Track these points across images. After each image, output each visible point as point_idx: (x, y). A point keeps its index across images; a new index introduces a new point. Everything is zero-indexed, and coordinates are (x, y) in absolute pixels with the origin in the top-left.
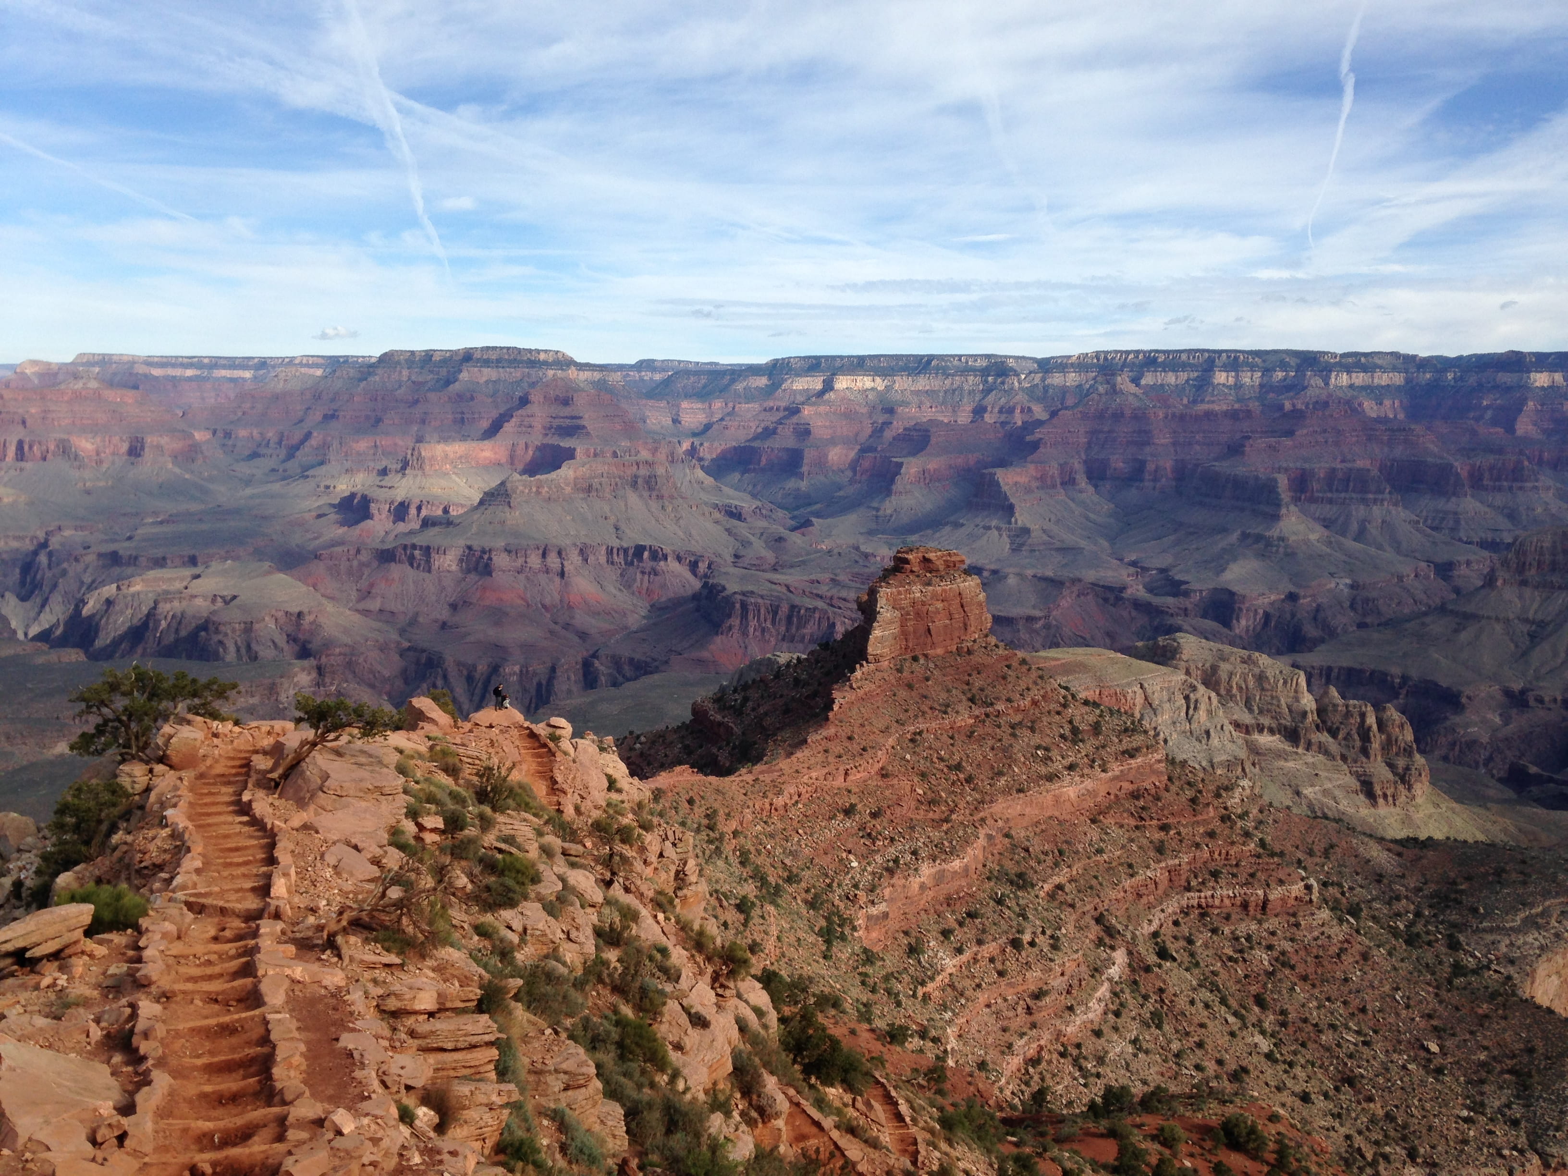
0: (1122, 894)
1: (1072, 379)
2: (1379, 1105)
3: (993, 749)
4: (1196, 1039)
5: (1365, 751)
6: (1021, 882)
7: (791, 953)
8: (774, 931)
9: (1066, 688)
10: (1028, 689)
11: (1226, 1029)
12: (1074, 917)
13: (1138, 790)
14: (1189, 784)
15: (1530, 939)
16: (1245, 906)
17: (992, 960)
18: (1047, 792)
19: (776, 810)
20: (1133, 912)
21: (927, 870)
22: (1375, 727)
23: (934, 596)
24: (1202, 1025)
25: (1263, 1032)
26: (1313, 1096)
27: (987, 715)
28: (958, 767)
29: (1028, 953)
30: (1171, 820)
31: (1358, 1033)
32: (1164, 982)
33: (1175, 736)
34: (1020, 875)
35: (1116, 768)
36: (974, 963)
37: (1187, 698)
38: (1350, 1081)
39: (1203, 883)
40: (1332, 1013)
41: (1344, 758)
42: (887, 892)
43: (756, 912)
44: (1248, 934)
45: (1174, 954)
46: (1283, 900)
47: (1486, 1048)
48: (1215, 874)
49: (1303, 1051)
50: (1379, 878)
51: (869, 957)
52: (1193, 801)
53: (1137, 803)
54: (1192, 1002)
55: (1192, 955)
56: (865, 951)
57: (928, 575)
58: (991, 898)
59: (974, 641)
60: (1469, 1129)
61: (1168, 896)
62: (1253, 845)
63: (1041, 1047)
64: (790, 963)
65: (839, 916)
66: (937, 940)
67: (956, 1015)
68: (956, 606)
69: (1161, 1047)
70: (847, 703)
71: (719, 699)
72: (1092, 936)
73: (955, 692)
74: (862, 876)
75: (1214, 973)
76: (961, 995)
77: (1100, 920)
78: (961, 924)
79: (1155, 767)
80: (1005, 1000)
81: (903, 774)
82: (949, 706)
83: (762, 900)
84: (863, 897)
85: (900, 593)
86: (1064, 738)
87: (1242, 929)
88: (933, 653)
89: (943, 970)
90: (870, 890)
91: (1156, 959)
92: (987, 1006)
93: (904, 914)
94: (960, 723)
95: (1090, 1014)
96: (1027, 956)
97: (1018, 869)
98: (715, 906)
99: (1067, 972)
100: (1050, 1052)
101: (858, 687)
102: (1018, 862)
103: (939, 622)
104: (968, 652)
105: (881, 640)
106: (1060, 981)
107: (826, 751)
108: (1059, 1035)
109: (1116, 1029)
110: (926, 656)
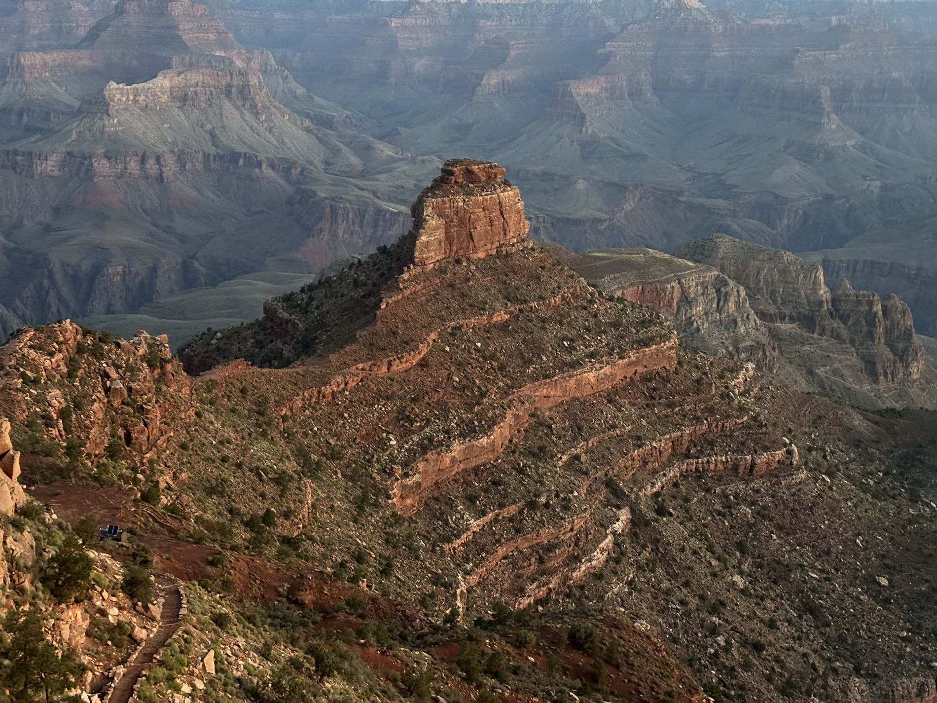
0: (630, 462)
2: (833, 628)
3: (524, 340)
4: (683, 579)
5: (871, 335)
6: (540, 453)
7: (324, 518)
8: (309, 500)
9: (594, 286)
10: (559, 288)
11: (708, 571)
12: (586, 483)
13: (651, 374)
14: (697, 367)
16: (735, 468)
18: (571, 377)
19: (324, 397)
20: (639, 477)
21: (457, 447)
22: (880, 313)
23: (477, 204)
24: (690, 568)
25: (741, 573)
26: (779, 623)
27: (521, 311)
28: (493, 357)
29: (542, 513)
30: (677, 399)
31: (822, 571)
32: (660, 533)
34: (541, 449)
35: (633, 356)
36: (496, 523)
37: (718, 291)
38: (812, 610)
39: (701, 451)
40: (801, 556)
41: (852, 341)
42: (421, 466)
43: (292, 485)
44: (736, 493)
45: (671, 510)
46: (768, 464)
47: (927, 581)
48: (711, 444)
49: (774, 587)
50: (858, 443)
51: (397, 519)
52: (698, 381)
53: (649, 384)
55: (687, 511)
56: (394, 515)
57: (471, 185)
58: (513, 468)
59: (513, 245)
60: (906, 647)
61: (670, 463)
62: (746, 418)
63: (550, 590)
64: (322, 527)
65: (374, 486)
66: (464, 504)
67: (476, 566)
68: (496, 214)
69: (653, 587)
70: (394, 302)
71: (288, 299)
72: (602, 498)
73: (493, 291)
74: (399, 452)
75: (705, 526)
76: (483, 550)
77: (610, 484)
78: (486, 491)
79: (666, 353)
80: (521, 552)
81: (442, 364)
82: (486, 303)
83: (301, 474)
84: (398, 470)
85: (444, 202)
86: (588, 329)
87: (731, 489)
88: (474, 256)
89: (468, 529)
90: (405, 464)
91: (654, 515)
92: (505, 558)
93: (436, 483)
94: (497, 318)
95: (594, 563)
96: (542, 516)
97: (540, 444)
98: (253, 482)
99: (576, 528)
100: (557, 594)
101: (405, 288)
102: (541, 437)
103: (480, 228)
104: (507, 255)
105: (427, 245)
106: (569, 535)
107: (371, 344)
108: (566, 579)
109: (615, 573)
110: (468, 259)
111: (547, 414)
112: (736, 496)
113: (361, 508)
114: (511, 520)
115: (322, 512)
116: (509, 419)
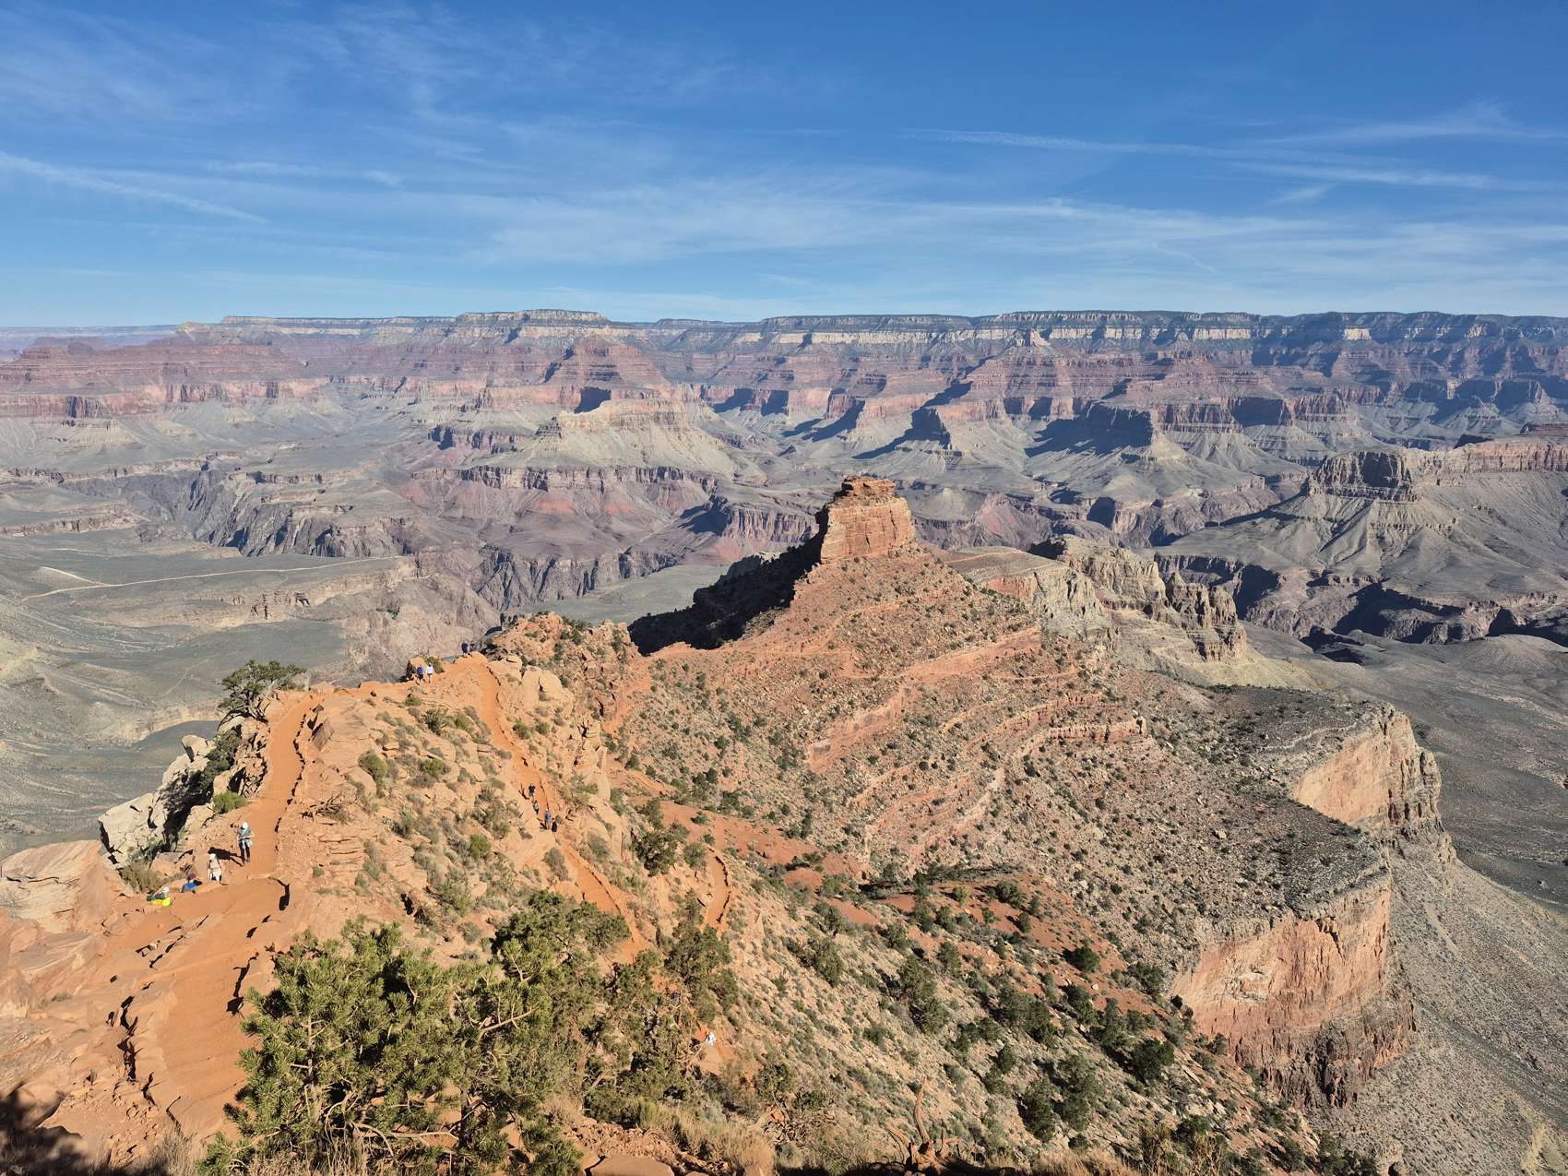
0: (1003, 730)
1: (997, 334)
2: (1180, 875)
3: (912, 626)
4: (1051, 831)
5: (1200, 621)
6: (927, 722)
7: (755, 776)
8: (742, 760)
9: (970, 581)
10: (941, 582)
11: (1073, 823)
12: (967, 746)
13: (1019, 655)
14: (1057, 649)
15: (1300, 757)
16: (1092, 736)
17: (905, 778)
18: (952, 657)
19: (749, 673)
20: (1010, 743)
21: (860, 715)
22: (1208, 603)
23: (872, 514)
24: (1056, 821)
25: (1100, 826)
26: (1133, 869)
27: (909, 602)
28: (886, 640)
29: (931, 773)
30: (1042, 676)
31: (1169, 825)
32: (1030, 791)
34: (928, 718)
35: (1002, 639)
36: (892, 780)
37: (1069, 583)
38: (1160, 858)
39: (1063, 721)
40: (1151, 811)
41: (1184, 626)
42: (829, 732)
43: (729, 749)
44: (1094, 757)
45: (1039, 771)
46: (1120, 732)
47: (1260, 835)
48: (1072, 714)
49: (1128, 838)
50: (1195, 715)
51: (811, 778)
52: (1059, 662)
53: (1018, 664)
54: (1050, 805)
55: (1052, 772)
56: (810, 773)
57: (867, 497)
58: (906, 734)
59: (901, 547)
60: (1243, 892)
61: (1037, 730)
62: (1100, 693)
63: (938, 838)
64: (753, 783)
65: (792, 748)
66: (865, 764)
67: (877, 817)
68: (888, 521)
69: (1025, 837)
70: (805, 594)
71: (714, 590)
72: (980, 760)
73: (886, 585)
74: (812, 720)
75: (1067, 785)
76: (882, 803)
77: (986, 748)
78: (883, 753)
79: (1032, 638)
80: (914, 805)
81: (845, 646)
82: (880, 595)
83: (735, 739)
84: (811, 735)
85: (845, 511)
86: (966, 617)
87: (1089, 753)
88: (870, 556)
89: (869, 786)
90: (817, 730)
92: (900, 810)
93: (842, 746)
94: (889, 608)
95: (975, 815)
97: (927, 713)
99: (959, 785)
100: (944, 841)
101: (813, 582)
102: (928, 708)
103: (875, 533)
104: (897, 555)
105: (831, 547)
106: (953, 791)
107: (787, 629)
108: (951, 829)
109: (993, 825)
110: (865, 558)
111: (932, 688)
115: (752, 771)
116: (901, 693)
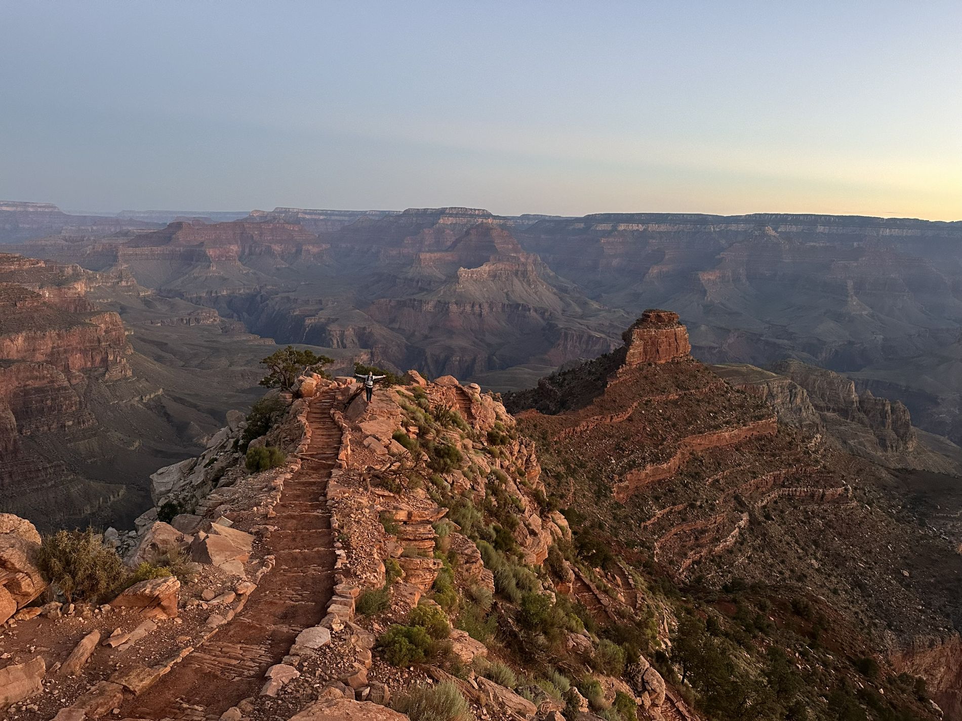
0: (749, 486)
1: (742, 227)
2: (874, 599)
3: (687, 411)
4: (781, 559)
5: (883, 424)
6: (696, 476)
7: (580, 500)
8: (572, 490)
9: (728, 384)
10: (708, 383)
11: (796, 555)
12: (723, 496)
13: (761, 436)
14: (788, 434)
16: (812, 496)
18: (714, 434)
19: (576, 433)
20: (754, 495)
21: (649, 468)
22: (890, 411)
23: (662, 334)
24: (785, 553)
25: (816, 559)
26: (839, 592)
27: (685, 394)
28: (669, 419)
30: (777, 452)
31: (866, 563)
32: (767, 530)
33: (783, 410)
34: (697, 474)
35: (751, 425)
36: (671, 514)
37: (791, 391)
38: (861, 586)
39: (791, 484)
40: (853, 552)
41: (871, 426)
42: (629, 476)
43: (564, 480)
44: (812, 510)
45: (773, 517)
46: (833, 495)
47: (934, 576)
48: (798, 480)
49: (836, 569)
50: (885, 488)
51: (618, 506)
52: (790, 443)
53: (760, 442)
55: (783, 518)
56: (616, 503)
57: (659, 323)
58: (681, 483)
59: (681, 357)
60: (921, 616)
61: (772, 489)
62: (819, 467)
63: (701, 556)
64: (579, 505)
65: (604, 486)
66: (652, 501)
67: (660, 537)
68: (673, 340)
69: (763, 561)
70: (614, 384)
71: (552, 378)
72: (732, 505)
73: (669, 382)
74: (617, 467)
75: (793, 528)
76: (663, 528)
77: (736, 498)
78: (665, 495)
79: (771, 425)
80: (685, 532)
81: (640, 420)
82: (666, 389)
83: (567, 474)
84: (617, 477)
85: (644, 332)
86: (725, 408)
87: (809, 508)
88: (659, 362)
89: (655, 516)
90: (620, 475)
91: (763, 519)
92: (676, 534)
93: (637, 487)
94: (671, 397)
95: (727, 543)
96: (698, 512)
97: (696, 470)
98: (544, 476)
99: (718, 522)
100: (706, 559)
101: (620, 377)
102: (696, 467)
103: (664, 347)
104: (678, 363)
105: (633, 354)
106: (713, 526)
107: (601, 406)
108: (711, 551)
109: (740, 551)
110: (655, 364)
111: (700, 454)
112: (813, 512)
113: (599, 497)
114: (679, 513)
115: (579, 497)
116: (679, 455)
